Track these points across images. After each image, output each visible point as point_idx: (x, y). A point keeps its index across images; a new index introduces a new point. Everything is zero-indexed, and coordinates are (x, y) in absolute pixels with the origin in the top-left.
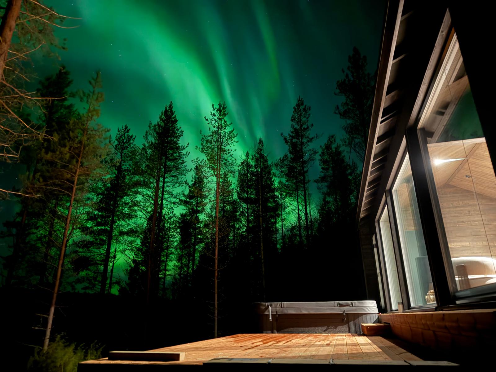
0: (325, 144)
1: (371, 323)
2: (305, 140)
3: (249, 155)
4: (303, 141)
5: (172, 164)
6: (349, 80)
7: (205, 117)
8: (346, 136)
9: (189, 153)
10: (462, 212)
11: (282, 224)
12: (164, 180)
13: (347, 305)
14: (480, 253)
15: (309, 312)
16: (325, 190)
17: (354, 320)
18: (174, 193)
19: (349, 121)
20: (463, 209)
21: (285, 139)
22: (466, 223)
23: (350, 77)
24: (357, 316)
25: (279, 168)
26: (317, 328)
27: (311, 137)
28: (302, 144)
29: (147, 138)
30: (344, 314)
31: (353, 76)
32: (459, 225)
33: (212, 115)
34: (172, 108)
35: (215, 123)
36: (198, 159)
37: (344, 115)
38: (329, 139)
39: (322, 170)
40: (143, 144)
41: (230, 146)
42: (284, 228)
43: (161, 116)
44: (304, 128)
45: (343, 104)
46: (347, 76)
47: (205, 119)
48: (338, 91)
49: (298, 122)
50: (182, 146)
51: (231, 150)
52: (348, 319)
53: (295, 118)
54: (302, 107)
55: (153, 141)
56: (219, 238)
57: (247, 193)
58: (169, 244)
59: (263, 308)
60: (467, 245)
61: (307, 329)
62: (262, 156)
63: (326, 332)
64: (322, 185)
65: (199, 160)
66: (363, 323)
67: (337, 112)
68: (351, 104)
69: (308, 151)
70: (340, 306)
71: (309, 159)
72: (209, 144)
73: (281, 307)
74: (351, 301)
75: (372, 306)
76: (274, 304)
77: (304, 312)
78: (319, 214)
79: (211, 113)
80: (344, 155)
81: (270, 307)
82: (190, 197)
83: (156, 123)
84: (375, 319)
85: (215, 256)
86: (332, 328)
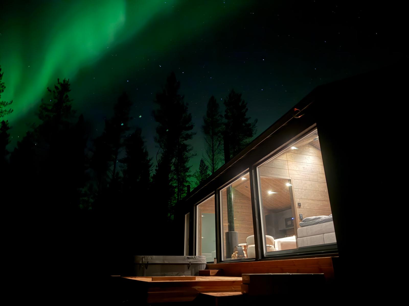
13: (192, 258)
15: (169, 262)
16: (126, 168)
17: (195, 267)
24: (197, 265)
30: (190, 264)
38: (137, 131)
39: (126, 153)
50: (5, 102)
52: (191, 267)
59: (138, 259)
69: (124, 137)
70: (188, 259)
73: (151, 259)
76: (147, 257)
77: (166, 262)
81: (143, 259)
86: (181, 273)
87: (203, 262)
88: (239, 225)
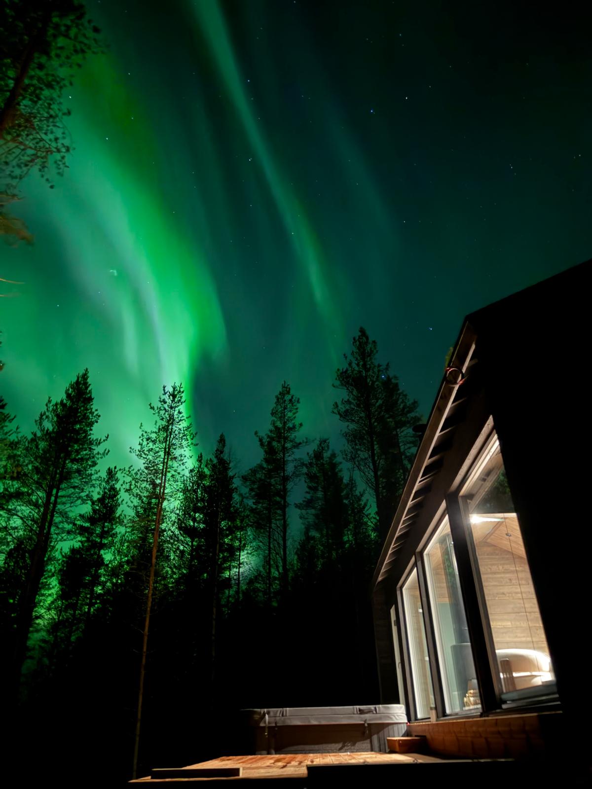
0: (314, 450)
1: (399, 737)
2: (288, 445)
3: (201, 460)
4: (286, 446)
5: (76, 467)
6: (353, 371)
7: (151, 404)
8: (348, 448)
9: (109, 451)
10: (502, 580)
11: (239, 572)
12: (57, 492)
13: (370, 711)
14: (524, 637)
15: (320, 722)
16: (311, 519)
17: (378, 733)
18: (71, 515)
19: (353, 426)
20: (502, 575)
21: (261, 440)
22: (507, 595)
23: (354, 365)
24: (383, 726)
25: (248, 483)
26: (330, 745)
27: (298, 441)
28: (284, 449)
29: (41, 424)
30: (366, 725)
31: (358, 365)
32: (499, 597)
33: (161, 402)
34: (87, 379)
35: (165, 414)
36: (132, 468)
37: (345, 416)
38: (320, 444)
39: (308, 490)
40: (32, 433)
41: (185, 451)
42: (241, 579)
43: (69, 390)
44: (288, 427)
45: (344, 402)
46: (350, 364)
47: (150, 407)
48: (338, 383)
49: (281, 417)
50: (97, 440)
51: (185, 456)
52: (370, 731)
53: (277, 411)
54: (288, 397)
55: (51, 429)
56: (153, 600)
57: (194, 520)
58: (36, 600)
59: (257, 717)
60: (509, 625)
61: (316, 747)
62: (222, 462)
63: (342, 751)
64: (307, 513)
65: (133, 470)
66: (389, 737)
67: (336, 411)
68: (354, 402)
69: (293, 461)
70: (361, 714)
71: (294, 473)
72: (151, 444)
73: (283, 715)
74: (374, 706)
75: (400, 712)
76: (273, 711)
77: (314, 722)
78: (296, 557)
79: (160, 398)
80: (342, 469)
81: (267, 716)
82: (92, 520)
83: (59, 401)
84: (403, 732)
85: (143, 631)
86: (349, 744)
87: (396, 718)
88: (509, 623)
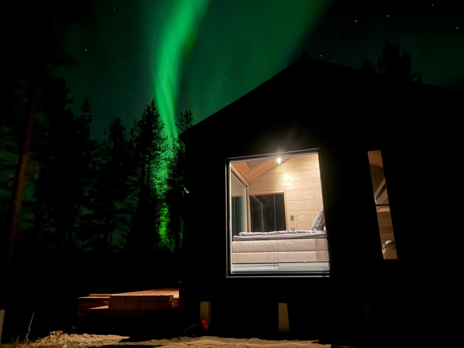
12: (149, 166)
29: (132, 134)
34: (154, 104)
40: (130, 139)
43: (144, 114)
55: (138, 136)
58: (160, 213)
83: (140, 121)
